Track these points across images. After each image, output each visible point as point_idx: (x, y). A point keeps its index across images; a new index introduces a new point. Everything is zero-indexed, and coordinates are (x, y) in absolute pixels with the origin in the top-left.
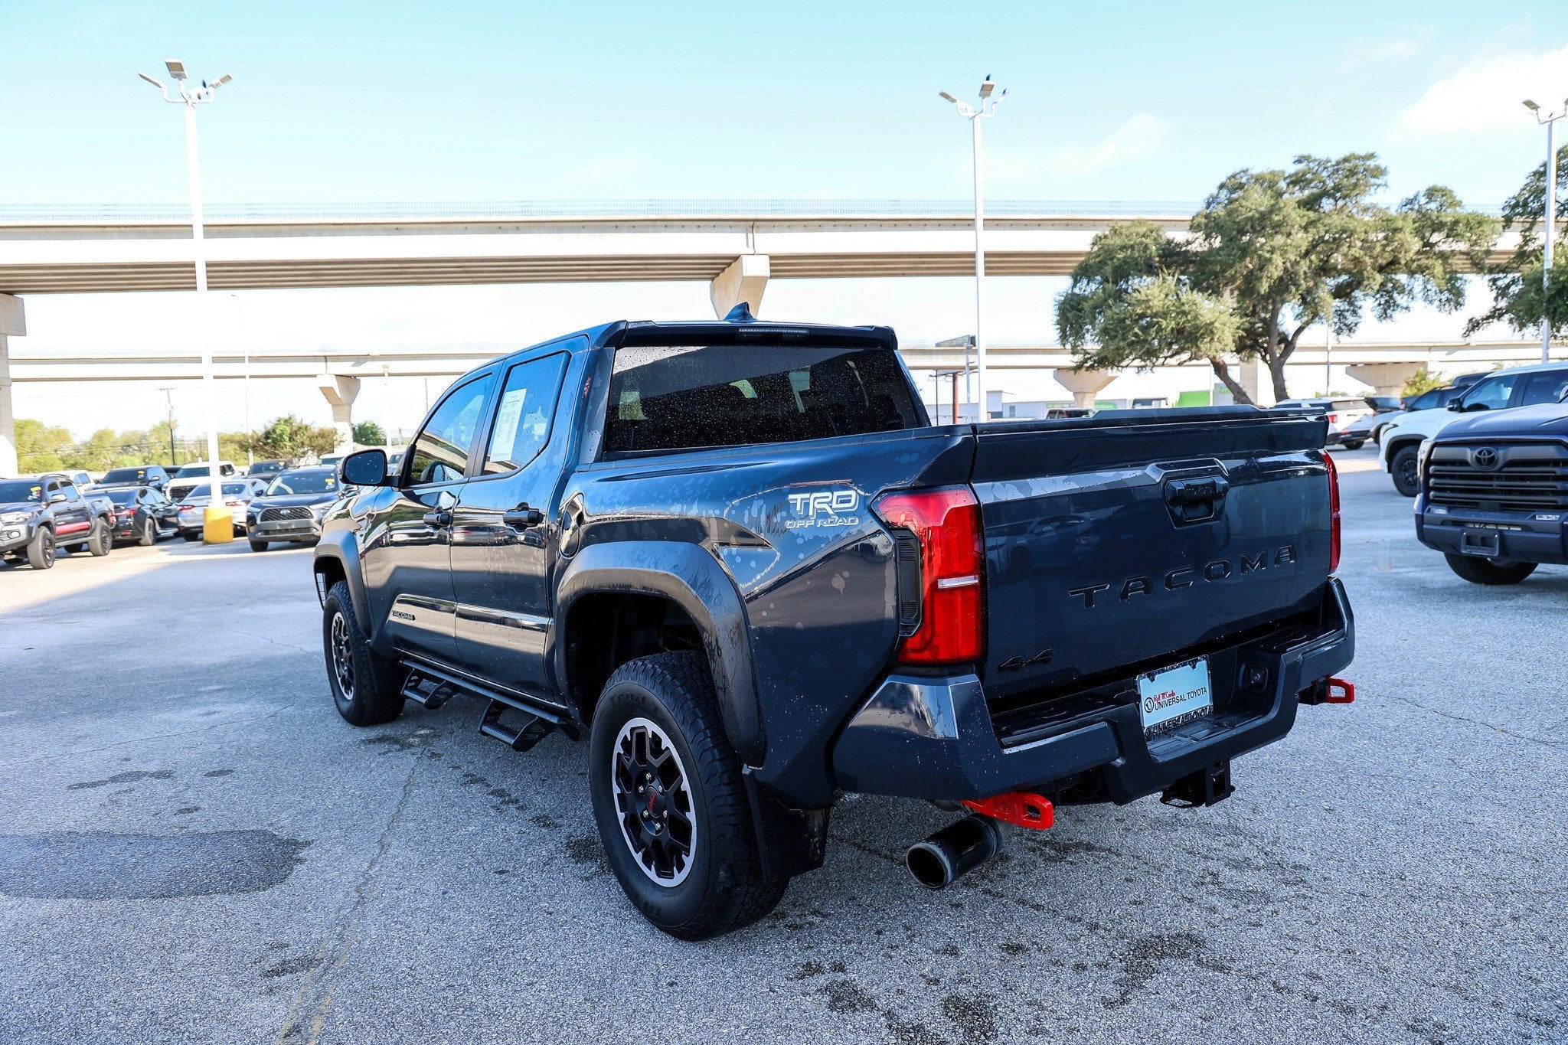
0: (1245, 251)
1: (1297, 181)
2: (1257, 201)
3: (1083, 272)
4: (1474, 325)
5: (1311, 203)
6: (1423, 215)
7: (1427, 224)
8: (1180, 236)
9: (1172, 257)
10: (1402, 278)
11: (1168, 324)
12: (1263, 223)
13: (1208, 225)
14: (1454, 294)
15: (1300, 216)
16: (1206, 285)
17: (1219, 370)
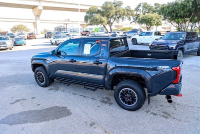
0: (108, 12)
1: (114, 3)
2: (109, 6)
3: (88, 12)
4: (131, 23)
5: (115, 6)
6: (127, 9)
7: (128, 10)
8: (100, 9)
9: (99, 12)
10: (124, 16)
11: (99, 21)
12: (110, 8)
13: (103, 8)
14: (130, 19)
15: (114, 8)
16: (103, 15)
17: (104, 26)
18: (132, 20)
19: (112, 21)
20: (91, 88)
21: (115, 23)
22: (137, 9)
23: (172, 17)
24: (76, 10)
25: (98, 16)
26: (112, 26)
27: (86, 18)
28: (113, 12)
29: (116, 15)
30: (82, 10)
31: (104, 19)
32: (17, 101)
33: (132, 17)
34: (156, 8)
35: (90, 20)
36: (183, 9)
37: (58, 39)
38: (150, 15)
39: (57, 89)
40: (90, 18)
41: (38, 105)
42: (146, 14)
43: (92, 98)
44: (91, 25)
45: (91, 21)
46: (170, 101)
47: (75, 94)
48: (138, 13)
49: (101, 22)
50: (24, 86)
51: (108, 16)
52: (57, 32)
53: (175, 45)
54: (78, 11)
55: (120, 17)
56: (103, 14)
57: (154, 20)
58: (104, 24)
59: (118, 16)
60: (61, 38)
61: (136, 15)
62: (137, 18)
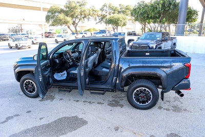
0: (72, 11)
1: (78, 2)
2: (73, 5)
3: (49, 12)
4: (97, 23)
5: (80, 6)
6: (92, 9)
8: (63, 8)
9: (62, 11)
10: (90, 17)
11: (63, 21)
12: (75, 8)
13: (66, 7)
14: (96, 19)
15: (79, 7)
16: (67, 16)
17: (69, 27)
18: (98, 21)
19: (77, 22)
20: (99, 92)
21: (80, 24)
22: (102, 10)
23: (144, 17)
24: (38, 9)
25: (62, 16)
26: (77, 27)
27: (48, 18)
28: (78, 11)
29: (81, 15)
30: (44, 9)
31: (69, 19)
32: (8, 118)
33: (97, 18)
34: (121, 9)
35: (52, 20)
36: (153, 11)
37: (19, 42)
38: (116, 16)
39: (52, 98)
40: (52, 18)
41: (41, 119)
42: (112, 15)
43: (98, 103)
44: (53, 25)
45: (54, 21)
46: (182, 95)
47: (78, 101)
48: (104, 13)
49: (66, 23)
50: (6, 99)
51: (72, 16)
52: (12, 33)
53: (155, 45)
54: (40, 10)
55: (85, 17)
56: (66, 13)
57: (121, 21)
58: (69, 24)
59: (83, 16)
60: (22, 40)
61: (101, 15)
62: (102, 19)
